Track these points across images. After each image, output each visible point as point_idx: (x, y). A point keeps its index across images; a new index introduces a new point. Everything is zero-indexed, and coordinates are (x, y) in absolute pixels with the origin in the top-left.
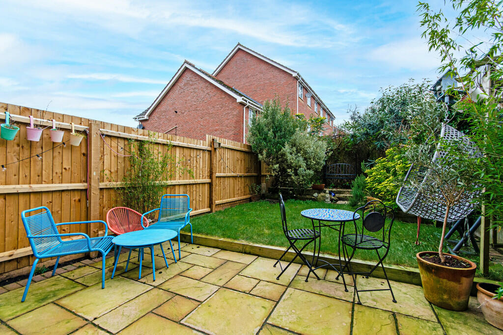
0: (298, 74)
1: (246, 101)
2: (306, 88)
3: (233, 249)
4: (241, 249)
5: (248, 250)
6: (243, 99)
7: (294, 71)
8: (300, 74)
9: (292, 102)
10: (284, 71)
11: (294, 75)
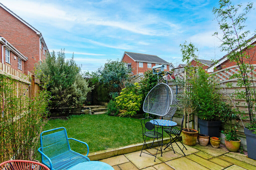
0: (41, 34)
1: (5, 42)
2: (44, 44)
3: (106, 157)
4: (111, 155)
5: (116, 154)
6: (2, 39)
7: (37, 31)
8: (42, 34)
9: (36, 50)
10: (29, 27)
11: (38, 33)
